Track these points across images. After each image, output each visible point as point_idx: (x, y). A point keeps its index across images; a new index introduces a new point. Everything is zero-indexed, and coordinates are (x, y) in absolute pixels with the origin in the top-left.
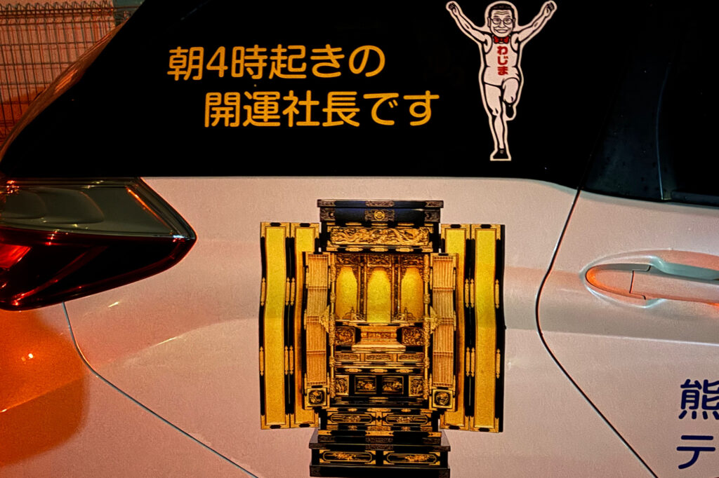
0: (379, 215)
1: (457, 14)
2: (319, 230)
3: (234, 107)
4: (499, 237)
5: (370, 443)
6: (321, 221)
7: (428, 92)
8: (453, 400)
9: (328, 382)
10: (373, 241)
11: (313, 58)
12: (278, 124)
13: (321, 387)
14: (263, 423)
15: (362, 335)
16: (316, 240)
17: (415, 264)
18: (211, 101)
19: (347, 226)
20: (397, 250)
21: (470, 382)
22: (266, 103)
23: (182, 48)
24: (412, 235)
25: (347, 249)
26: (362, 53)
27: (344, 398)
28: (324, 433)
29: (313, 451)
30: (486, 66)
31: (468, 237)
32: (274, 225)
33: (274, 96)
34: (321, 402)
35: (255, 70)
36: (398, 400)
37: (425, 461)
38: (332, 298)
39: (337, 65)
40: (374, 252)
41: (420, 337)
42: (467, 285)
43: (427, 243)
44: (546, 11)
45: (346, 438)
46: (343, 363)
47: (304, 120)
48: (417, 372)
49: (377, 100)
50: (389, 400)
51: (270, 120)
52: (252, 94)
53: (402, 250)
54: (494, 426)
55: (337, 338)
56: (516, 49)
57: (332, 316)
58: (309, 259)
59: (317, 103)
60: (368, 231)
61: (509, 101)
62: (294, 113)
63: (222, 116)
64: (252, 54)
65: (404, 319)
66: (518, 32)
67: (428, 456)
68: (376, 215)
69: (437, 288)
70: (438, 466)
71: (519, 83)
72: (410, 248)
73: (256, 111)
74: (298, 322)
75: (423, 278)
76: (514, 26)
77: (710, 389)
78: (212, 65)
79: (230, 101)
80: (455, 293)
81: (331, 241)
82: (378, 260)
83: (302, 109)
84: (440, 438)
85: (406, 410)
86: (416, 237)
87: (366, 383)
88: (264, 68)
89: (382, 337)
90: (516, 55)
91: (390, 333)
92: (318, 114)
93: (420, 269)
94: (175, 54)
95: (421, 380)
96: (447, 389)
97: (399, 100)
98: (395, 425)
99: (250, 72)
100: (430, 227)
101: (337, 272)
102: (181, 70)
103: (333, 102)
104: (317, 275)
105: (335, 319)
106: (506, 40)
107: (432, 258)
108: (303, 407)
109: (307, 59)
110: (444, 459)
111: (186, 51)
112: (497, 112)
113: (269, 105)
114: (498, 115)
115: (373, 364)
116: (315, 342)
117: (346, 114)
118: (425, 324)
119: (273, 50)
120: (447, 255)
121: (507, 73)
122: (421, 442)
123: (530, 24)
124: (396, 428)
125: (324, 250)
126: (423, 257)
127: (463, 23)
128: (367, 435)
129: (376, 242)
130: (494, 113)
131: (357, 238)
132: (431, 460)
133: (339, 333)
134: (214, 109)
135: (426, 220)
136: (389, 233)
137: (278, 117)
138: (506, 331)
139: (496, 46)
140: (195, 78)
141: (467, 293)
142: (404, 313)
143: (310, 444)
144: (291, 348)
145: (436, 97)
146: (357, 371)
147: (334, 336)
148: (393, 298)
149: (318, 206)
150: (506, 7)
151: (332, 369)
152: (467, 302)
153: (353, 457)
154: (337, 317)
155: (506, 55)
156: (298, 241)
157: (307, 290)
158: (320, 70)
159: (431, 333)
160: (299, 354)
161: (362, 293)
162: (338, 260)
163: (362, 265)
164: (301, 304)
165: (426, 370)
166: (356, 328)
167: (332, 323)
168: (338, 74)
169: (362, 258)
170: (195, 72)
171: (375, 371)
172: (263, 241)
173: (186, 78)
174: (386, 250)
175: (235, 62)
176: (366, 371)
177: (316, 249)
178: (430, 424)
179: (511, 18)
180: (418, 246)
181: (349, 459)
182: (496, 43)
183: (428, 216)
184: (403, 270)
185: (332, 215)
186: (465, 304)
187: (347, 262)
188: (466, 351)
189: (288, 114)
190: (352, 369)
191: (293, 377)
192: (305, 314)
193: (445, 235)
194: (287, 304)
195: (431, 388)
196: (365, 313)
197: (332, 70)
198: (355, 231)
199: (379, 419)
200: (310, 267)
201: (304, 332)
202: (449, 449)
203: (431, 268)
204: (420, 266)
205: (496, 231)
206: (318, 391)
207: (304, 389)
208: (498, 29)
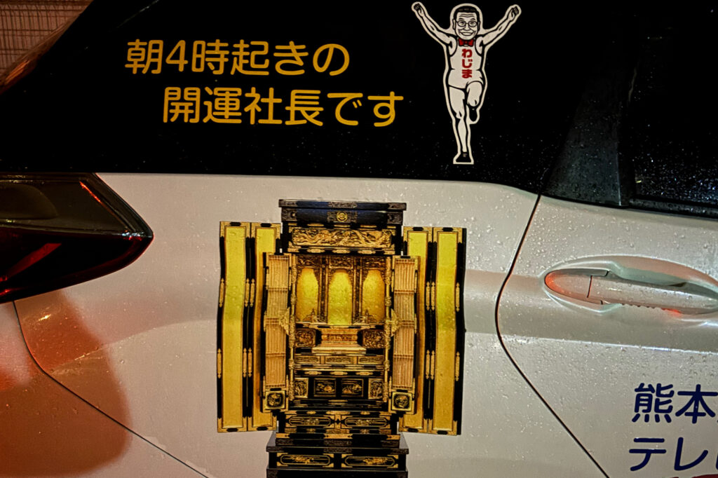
0: (341, 216)
1: (423, 15)
2: (281, 231)
3: (194, 102)
4: (460, 240)
5: (328, 446)
6: (282, 221)
7: (392, 93)
8: (412, 403)
9: (287, 385)
10: (335, 243)
11: (276, 55)
12: (239, 121)
13: (280, 389)
14: (220, 426)
15: (323, 337)
16: (277, 240)
17: (376, 266)
18: (170, 96)
19: (308, 227)
20: (359, 252)
21: (430, 385)
22: (227, 100)
23: (141, 41)
24: (374, 237)
25: (309, 251)
26: (326, 51)
27: (303, 401)
28: (282, 436)
29: (270, 454)
30: (450, 69)
31: (430, 240)
32: (234, 224)
33: (236, 92)
34: (280, 405)
35: (217, 65)
36: (358, 403)
37: (383, 464)
38: (293, 300)
39: (301, 63)
40: (336, 254)
41: (381, 339)
42: (428, 287)
43: (389, 245)
44: (510, 14)
45: (305, 441)
46: (303, 366)
47: (266, 118)
48: (377, 374)
49: (340, 99)
50: (349, 402)
51: (231, 117)
52: (213, 90)
53: (365, 252)
54: (453, 428)
55: (297, 341)
56: (480, 52)
57: (293, 318)
58: (270, 260)
59: (279, 101)
60: (330, 232)
61: (473, 104)
62: (256, 110)
63: (182, 111)
64: (213, 48)
65: (365, 322)
66: (483, 36)
67: (386, 459)
68: (338, 217)
69: (399, 291)
70: (396, 469)
71: (483, 86)
72: (372, 251)
73: (217, 107)
74: (257, 324)
75: (384, 280)
76: (479, 29)
77: (663, 392)
78: (172, 59)
79: (189, 96)
80: (416, 296)
81: (292, 242)
82: (340, 262)
83: (264, 106)
84: (398, 441)
85: (365, 413)
86: (378, 239)
87: (326, 385)
88: (225, 63)
89: (343, 339)
90: (480, 58)
91: (351, 335)
92: (281, 112)
93: (381, 271)
94: (134, 47)
95: (381, 382)
96: (406, 391)
97: (363, 100)
98: (354, 428)
99: (212, 67)
100: (392, 229)
101: (298, 273)
102: (139, 63)
103: (296, 100)
104: (277, 277)
105: (295, 321)
106: (471, 43)
107: (394, 260)
108: (261, 411)
109: (270, 56)
110: (402, 461)
111: (145, 44)
112: (461, 115)
113: (231, 102)
114: (462, 119)
115: (333, 366)
116: (275, 344)
117: (310, 113)
118: (387, 327)
119: (235, 46)
120: (409, 257)
121: (471, 76)
122: (380, 445)
123: (495, 28)
124: (355, 431)
125: (285, 251)
126: (385, 259)
127: (429, 24)
128: (326, 438)
129: (337, 244)
130: (458, 116)
131: (318, 239)
132: (389, 463)
133: (299, 335)
134: (172, 104)
135: (389, 222)
137: (239, 114)
138: (467, 334)
139: (460, 49)
140: (154, 72)
141: (428, 296)
142: (365, 315)
143: (267, 447)
144: (250, 350)
145: (401, 98)
146: (317, 373)
147: (294, 338)
148: (354, 300)
149: (280, 207)
150: (471, 10)
151: (292, 371)
152: (428, 302)
153: (311, 461)
154: (297, 318)
155: (470, 58)
156: (258, 242)
157: (267, 291)
158: (284, 67)
159: (392, 335)
160: (258, 355)
161: (323, 295)
162: (299, 261)
163: (324, 266)
164: (260, 306)
165: (386, 373)
166: (317, 330)
167: (293, 325)
168: (302, 72)
169: (324, 259)
170: (154, 66)
171: (336, 373)
172: (222, 241)
173: (144, 72)
174: (348, 252)
175: (195, 56)
176: (324, 373)
177: (277, 249)
178: (389, 426)
179: (476, 20)
180: (381, 249)
181: (307, 462)
182: (460, 46)
183: (391, 218)
184: (365, 272)
185: (294, 215)
187: (308, 264)
188: (426, 354)
189: (250, 111)
190: (312, 372)
191: (251, 379)
192: (265, 317)
193: (408, 237)
194: (246, 305)
195: (390, 391)
196: (325, 315)
197: (296, 67)
198: (317, 232)
199: (338, 422)
200: (270, 268)
201: (263, 334)
202: (407, 452)
203: (393, 270)
204: (382, 269)
205: (458, 234)
206: (277, 394)
207: (262, 393)
208: (463, 31)
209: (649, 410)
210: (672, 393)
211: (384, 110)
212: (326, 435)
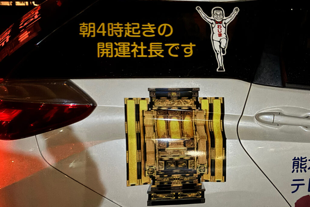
0: (174, 94)
1: (200, 11)
2: (149, 101)
3: (110, 49)
4: (222, 102)
5: (172, 190)
6: (150, 97)
7: (191, 43)
8: (206, 170)
9: (156, 164)
10: (172, 105)
11: (143, 28)
12: (129, 56)
13: (152, 167)
14: (128, 183)
15: (169, 144)
16: (148, 105)
17: (189, 114)
18: (100, 46)
19: (161, 99)
20: (182, 108)
21: (213, 162)
22: (124, 47)
23: (85, 23)
24: (187, 102)
25: (161, 109)
26: (163, 27)
27: (162, 171)
28: (154, 186)
29: (149, 195)
30: (213, 33)
31: (210, 103)
32: (130, 99)
33: (127, 44)
34: (153, 173)
35: (118, 33)
36: (185, 171)
37: (195, 196)
38: (156, 129)
39: (153, 32)
41: (193, 144)
42: (210, 122)
43: (194, 105)
44: (235, 11)
45: (163, 188)
46: (162, 156)
47: (140, 54)
48: (192, 158)
49: (171, 46)
51: (126, 55)
52: (117, 43)
54: (223, 179)
55: (159, 146)
56: (224, 26)
57: (157, 137)
58: (145, 113)
59: (145, 47)
60: (170, 101)
61: (223, 47)
62: (136, 52)
63: (105, 53)
64: (116, 26)
65: (186, 137)
66: (225, 20)
67: (196, 194)
68: (173, 94)
69: (198, 124)
70: (200, 198)
71: (227, 40)
72: (187, 108)
73: (120, 51)
74: (143, 140)
75: (192, 120)
76: (223, 17)
77: (303, 160)
78: (100, 30)
79: (108, 46)
80: (205, 126)
81: (154, 105)
82: (174, 113)
83: (140, 50)
84: (201, 186)
85: (188, 175)
86: (189, 103)
87: (172, 164)
88: (122, 32)
89: (178, 145)
90: (225, 29)
91: (181, 143)
92: (146, 52)
93: (191, 116)
94: (82, 26)
95: (194, 162)
96: (204, 165)
97: (179, 46)
98: (183, 181)
99: (117, 34)
100: (195, 99)
102: (85, 32)
103: (153, 47)
104: (148, 119)
106: (221, 23)
107: (196, 111)
108: (145, 176)
109: (140, 29)
110: (203, 194)
111: (87, 24)
112: (219, 52)
114: (219, 53)
115: (174, 156)
116: (150, 148)
117: (158, 52)
118: (195, 138)
119: (126, 25)
120: (202, 110)
121: (222, 36)
122: (194, 188)
123: (230, 16)
124: (184, 182)
125: (152, 109)
126: (192, 111)
127: (203, 15)
130: (218, 52)
131: (165, 104)
132: (197, 195)
133: (160, 144)
134: (101, 50)
135: (193, 96)
136: (178, 102)
137: (129, 53)
138: (227, 140)
139: (217, 25)
140: (92, 36)
141: (210, 126)
142: (186, 134)
143: (148, 192)
144: (140, 151)
145: (194, 45)
146: (167, 159)
147: (158, 145)
148: (180, 128)
149: (149, 91)
150: (220, 9)
151: (157, 159)
152: (210, 128)
153: (166, 196)
155: (221, 29)
156: (140, 106)
157: (145, 126)
158: (146, 33)
159: (197, 142)
160: (143, 153)
161: (168, 127)
162: (157, 113)
163: (167, 115)
164: (143, 132)
165: (196, 157)
168: (154, 35)
169: (167, 112)
170: (92, 34)
171: (175, 159)
172: (126, 106)
173: (88, 36)
175: (109, 29)
176: (171, 159)
177: (148, 109)
178: (197, 180)
179: (222, 14)
180: (190, 107)
181: (164, 197)
183: (194, 94)
184: (184, 117)
185: (154, 94)
186: (209, 130)
187: (161, 114)
188: (211, 149)
189: (133, 52)
190: (165, 159)
191: (141, 163)
192: (146, 137)
193: (201, 102)
194: (137, 132)
195: (197, 165)
196: (170, 135)
197: (151, 34)
198: (164, 101)
199: (177, 179)
200: (145, 117)
201: (145, 144)
202: (204, 190)
203: (195, 116)
204: (191, 115)
205: (221, 99)
206: (152, 169)
207: (145, 168)
208: (217, 18)
209: (298, 168)
210: (306, 160)
211: (188, 50)
212: (172, 185)
